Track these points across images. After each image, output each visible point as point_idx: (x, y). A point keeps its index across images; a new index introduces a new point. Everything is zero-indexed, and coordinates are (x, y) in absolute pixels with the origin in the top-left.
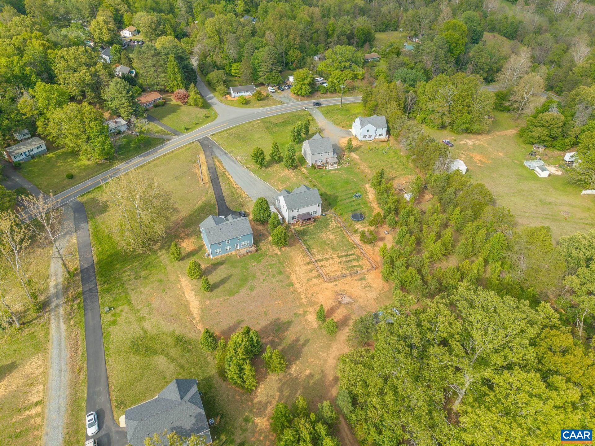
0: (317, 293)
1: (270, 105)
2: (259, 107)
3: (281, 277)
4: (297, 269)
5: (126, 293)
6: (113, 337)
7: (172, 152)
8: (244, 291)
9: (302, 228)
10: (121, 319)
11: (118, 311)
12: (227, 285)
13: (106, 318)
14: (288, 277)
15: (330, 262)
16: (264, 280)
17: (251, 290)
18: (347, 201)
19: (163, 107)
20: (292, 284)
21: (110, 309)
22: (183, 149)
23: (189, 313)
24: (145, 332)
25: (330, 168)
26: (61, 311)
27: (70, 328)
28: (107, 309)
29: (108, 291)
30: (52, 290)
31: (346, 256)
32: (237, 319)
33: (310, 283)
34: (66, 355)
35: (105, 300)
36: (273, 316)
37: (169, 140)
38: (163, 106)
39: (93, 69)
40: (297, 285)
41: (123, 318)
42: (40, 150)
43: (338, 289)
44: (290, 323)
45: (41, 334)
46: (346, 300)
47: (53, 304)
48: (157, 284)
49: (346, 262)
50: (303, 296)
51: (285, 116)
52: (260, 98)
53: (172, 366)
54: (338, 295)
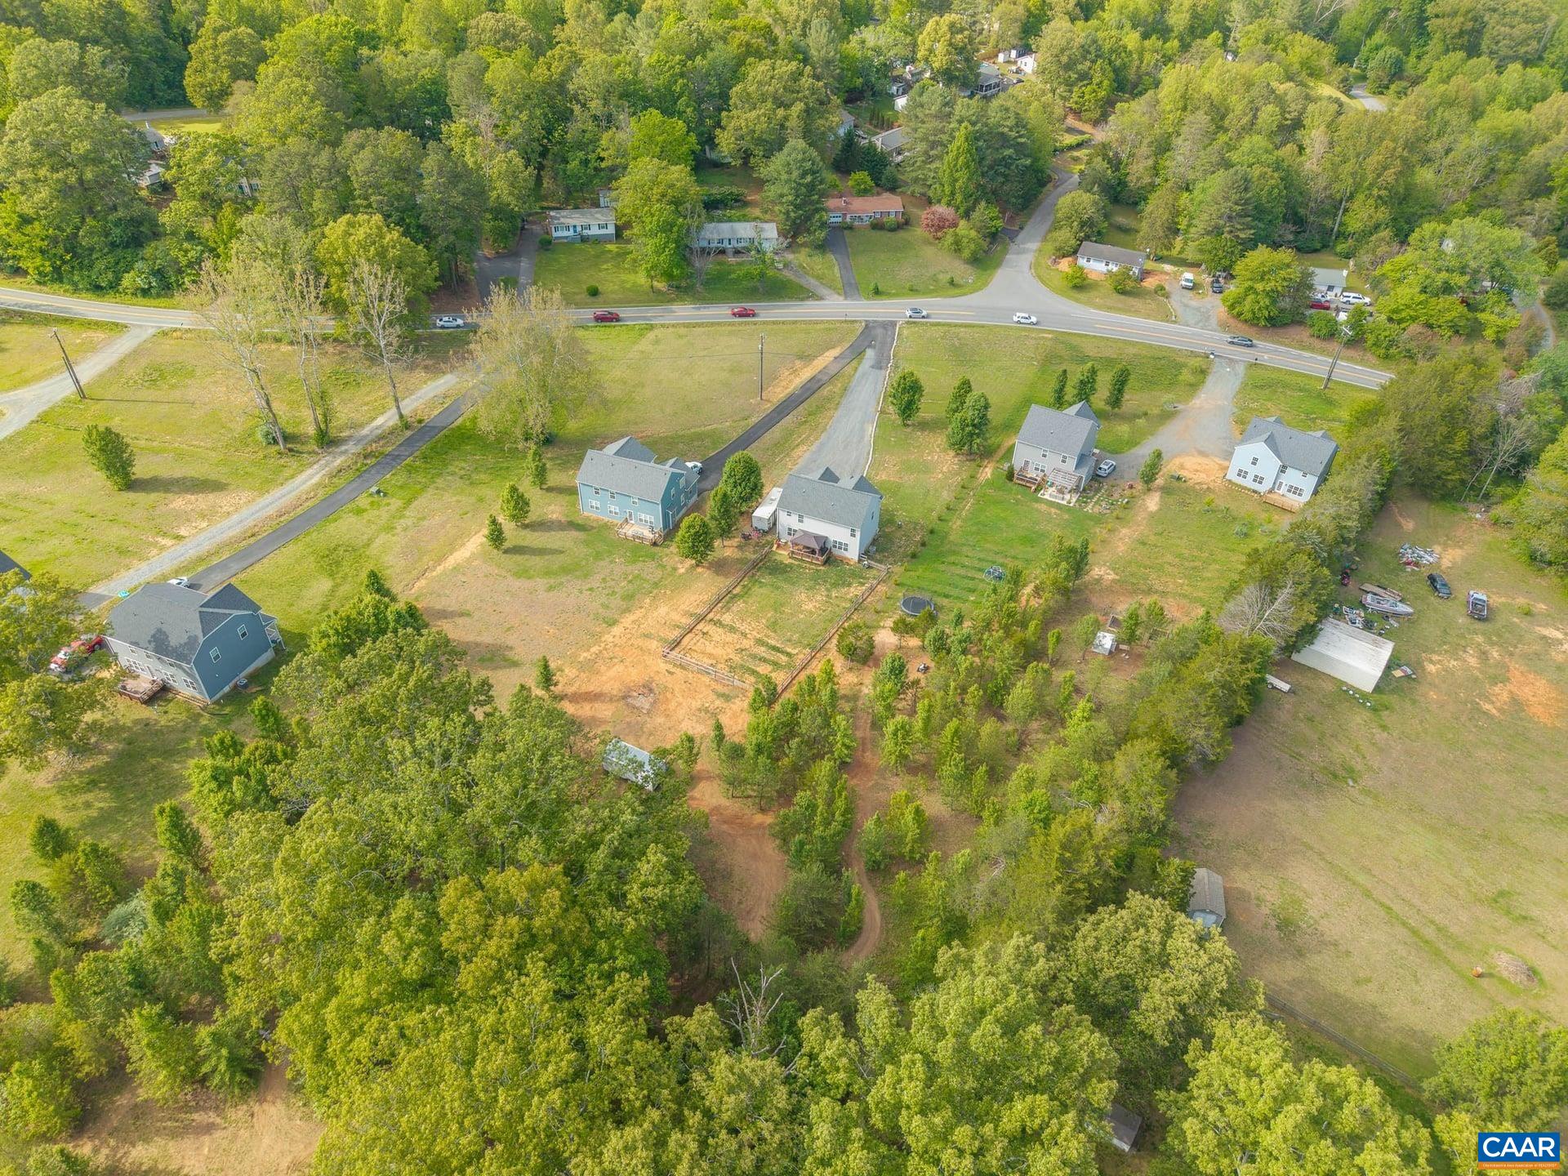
0: (621, 661)
1: (1137, 313)
2: (1099, 307)
3: (616, 602)
4: (663, 610)
5: (425, 487)
6: (331, 528)
7: (795, 322)
8: (541, 583)
9: (788, 561)
10: (372, 514)
11: (386, 501)
12: (536, 561)
13: (363, 501)
14: (628, 610)
15: (730, 637)
16: (591, 589)
17: (550, 589)
18: (962, 572)
19: (889, 234)
20: (613, 623)
21: (378, 492)
22: (818, 327)
23: (441, 559)
24: (366, 545)
25: (1046, 497)
26: (339, 461)
27: (318, 485)
28: (374, 489)
29: (411, 470)
30: (365, 431)
31: (775, 648)
32: (468, 607)
33: (640, 642)
34: (271, 511)
35: (393, 479)
36: (511, 640)
37: (821, 298)
38: (892, 230)
39: (781, 112)
40: (617, 630)
41: (376, 513)
42: (603, 231)
43: (661, 679)
44: (515, 664)
45: (287, 473)
46: (642, 701)
47: (343, 448)
48: (473, 499)
49: (754, 657)
50: (595, 649)
51: (1132, 351)
52: (1127, 288)
53: (320, 600)
54: (645, 686)
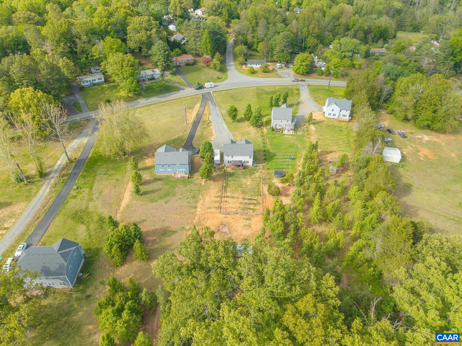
0: (208, 219)
1: (271, 77)
2: (261, 77)
3: (191, 200)
4: (208, 198)
5: (93, 182)
6: (68, 206)
7: (180, 98)
8: (162, 202)
9: (232, 171)
10: (80, 197)
11: (82, 190)
12: (153, 195)
13: (73, 193)
14: (197, 202)
15: (234, 200)
16: (179, 199)
17: (166, 203)
20: (196, 207)
21: (77, 188)
22: (188, 98)
23: (119, 205)
24: (87, 208)
26: (53, 181)
27: (51, 192)
28: (75, 187)
29: (84, 177)
30: (56, 167)
31: (249, 199)
32: (143, 218)
33: (209, 211)
34: (38, 207)
35: (80, 181)
36: (167, 224)
40: (198, 209)
41: (81, 196)
43: (225, 220)
44: (175, 232)
45: (34, 191)
46: (226, 230)
47: (51, 176)
48: (114, 181)
49: (246, 204)
50: (196, 218)
52: (266, 71)
53: (85, 234)
54: (222, 224)
